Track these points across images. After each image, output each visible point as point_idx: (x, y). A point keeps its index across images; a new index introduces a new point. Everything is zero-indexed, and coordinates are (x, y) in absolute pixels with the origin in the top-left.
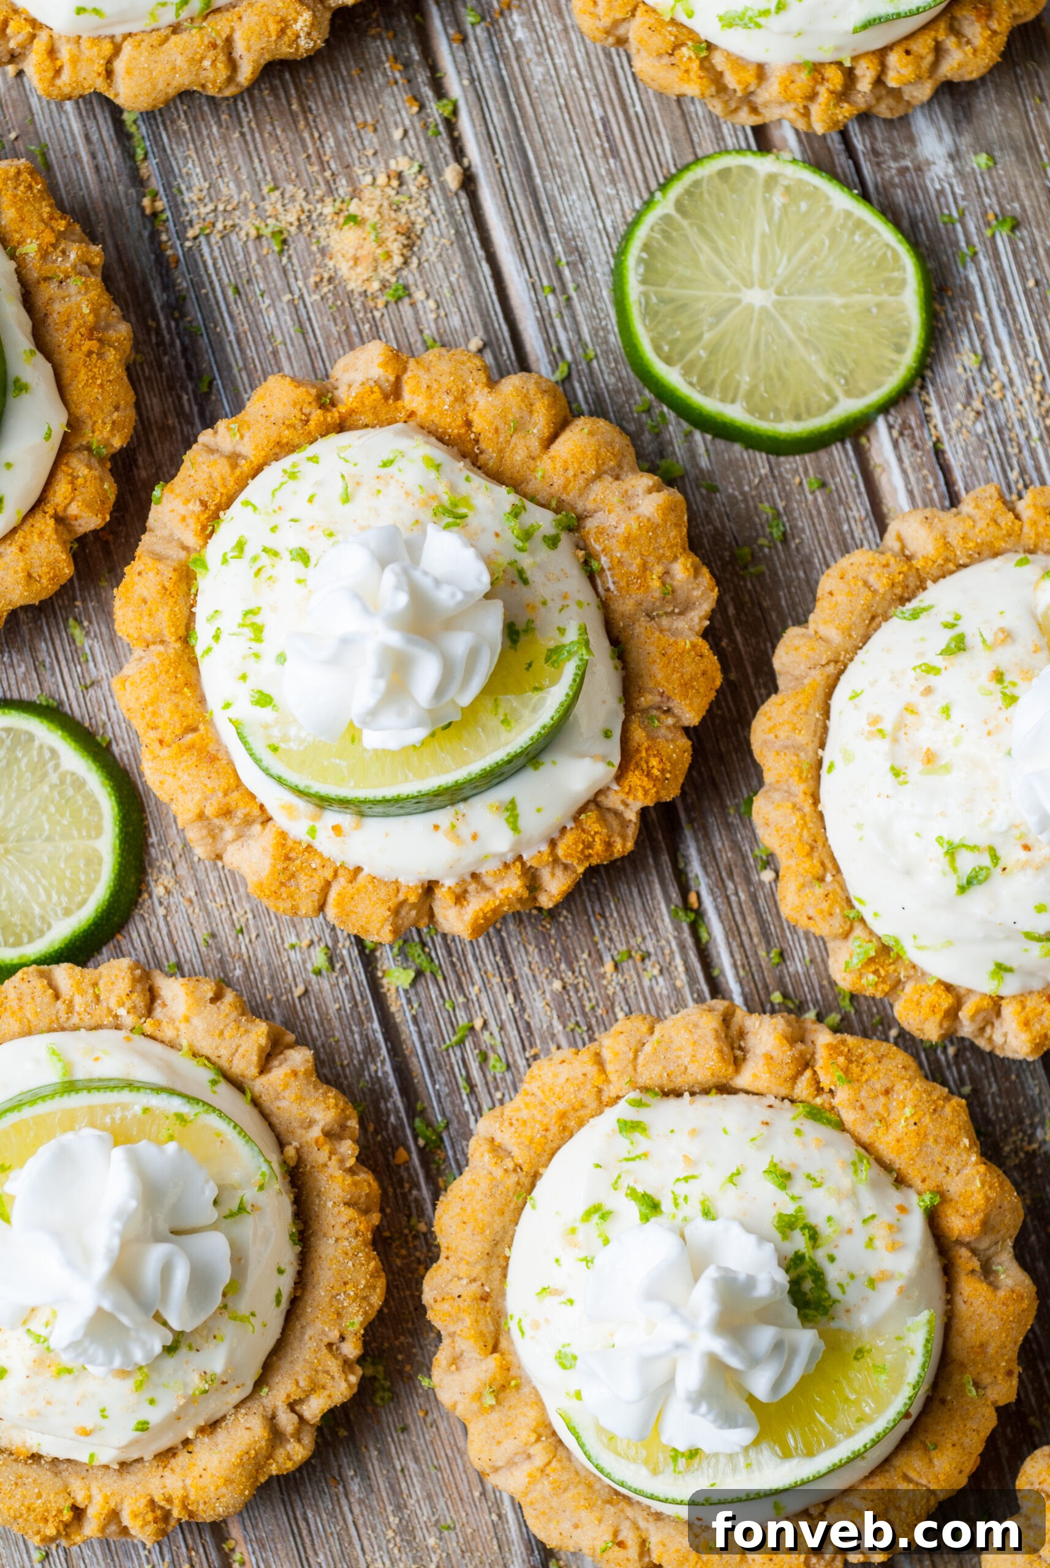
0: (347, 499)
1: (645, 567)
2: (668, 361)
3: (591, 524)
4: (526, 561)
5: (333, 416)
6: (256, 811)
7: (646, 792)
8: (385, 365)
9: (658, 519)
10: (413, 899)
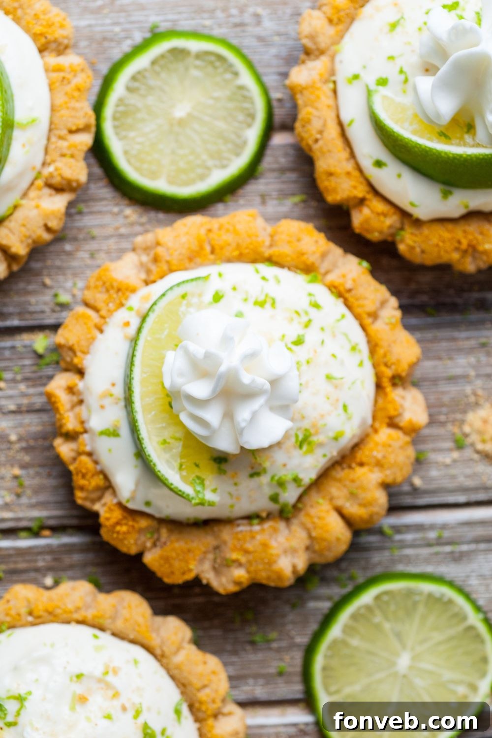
0: (329, 378)
1: (246, 552)
2: (378, 598)
3: (281, 525)
4: (264, 479)
5: (386, 383)
6: (152, 278)
7: (108, 519)
8: (410, 422)
9: (275, 567)
10: (76, 361)
